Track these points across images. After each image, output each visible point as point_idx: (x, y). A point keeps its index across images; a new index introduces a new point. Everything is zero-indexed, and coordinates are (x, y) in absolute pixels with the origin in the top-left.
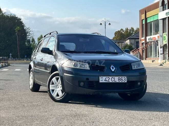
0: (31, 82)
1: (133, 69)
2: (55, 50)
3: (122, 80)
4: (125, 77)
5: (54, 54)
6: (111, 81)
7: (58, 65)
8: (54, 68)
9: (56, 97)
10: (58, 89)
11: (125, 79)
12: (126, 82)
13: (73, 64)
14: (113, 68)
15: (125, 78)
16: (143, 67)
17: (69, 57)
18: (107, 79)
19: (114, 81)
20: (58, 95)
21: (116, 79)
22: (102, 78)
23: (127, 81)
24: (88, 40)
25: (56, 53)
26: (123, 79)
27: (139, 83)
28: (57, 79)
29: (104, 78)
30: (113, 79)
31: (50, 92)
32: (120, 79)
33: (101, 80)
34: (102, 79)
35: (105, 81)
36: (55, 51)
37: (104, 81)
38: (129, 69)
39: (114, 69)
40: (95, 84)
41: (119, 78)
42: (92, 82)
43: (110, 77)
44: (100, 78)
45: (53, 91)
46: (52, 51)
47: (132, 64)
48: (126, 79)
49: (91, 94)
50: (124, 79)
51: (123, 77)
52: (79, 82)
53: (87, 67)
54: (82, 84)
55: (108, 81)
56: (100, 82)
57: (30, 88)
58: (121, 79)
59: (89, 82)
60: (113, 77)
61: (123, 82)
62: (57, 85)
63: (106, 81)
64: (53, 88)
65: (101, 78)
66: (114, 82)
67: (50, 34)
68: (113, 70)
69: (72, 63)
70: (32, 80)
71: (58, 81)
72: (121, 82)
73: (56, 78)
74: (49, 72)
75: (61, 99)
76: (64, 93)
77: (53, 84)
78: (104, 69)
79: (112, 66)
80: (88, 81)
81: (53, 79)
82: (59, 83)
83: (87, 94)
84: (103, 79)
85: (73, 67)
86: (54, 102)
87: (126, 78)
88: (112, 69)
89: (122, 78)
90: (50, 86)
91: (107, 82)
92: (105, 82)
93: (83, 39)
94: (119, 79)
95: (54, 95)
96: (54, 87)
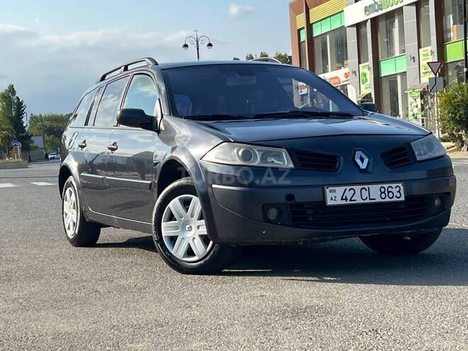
0: (72, 217)
1: (418, 159)
2: (162, 115)
3: (391, 195)
4: (400, 185)
5: (162, 127)
6: (359, 200)
7: (184, 159)
8: (172, 169)
9: (184, 259)
10: (190, 235)
11: (399, 192)
12: (402, 198)
13: (240, 153)
14: (362, 160)
15: (398, 189)
16: (441, 154)
18: (349, 195)
19: (370, 199)
20: (190, 252)
21: (374, 193)
22: (334, 191)
23: (405, 197)
24: (254, 81)
25: (167, 125)
26: (395, 191)
27: (437, 202)
28: (186, 203)
29: (340, 190)
30: (365, 194)
31: (163, 245)
32: (386, 192)
33: (332, 199)
34: (333, 195)
35: (342, 199)
36: (162, 117)
37: (339, 202)
38: (407, 160)
39: (366, 161)
40: (309, 212)
41: (383, 190)
42: (301, 205)
43: (357, 188)
44: (327, 190)
45: (173, 239)
46: (153, 119)
47: (412, 143)
48: (402, 192)
49: (301, 243)
50: (397, 192)
51: (394, 185)
52: (266, 208)
53: (286, 162)
54: (273, 213)
55: (351, 200)
56: (329, 203)
57: (68, 238)
58: (389, 192)
59: (292, 206)
60: (366, 187)
61: (395, 199)
62: (187, 222)
63: (346, 199)
64: (172, 233)
65: (331, 191)
66: (368, 201)
67: (126, 69)
68: (363, 166)
69: (235, 151)
70: (75, 212)
71: (187, 209)
72: (387, 199)
73: (180, 199)
74: (150, 182)
75: (203, 262)
76: (211, 242)
77: (171, 218)
78: (336, 163)
79: (358, 154)
80: (293, 202)
81: (170, 205)
82: (192, 216)
83: (283, 244)
84: (335, 196)
85: (239, 162)
86: (179, 275)
87: (402, 188)
88: (359, 161)
89: (390, 189)
90: (163, 224)
91: (348, 202)
92: (344, 202)
93: (238, 76)
94: (382, 193)
95: (178, 252)
96: (177, 228)
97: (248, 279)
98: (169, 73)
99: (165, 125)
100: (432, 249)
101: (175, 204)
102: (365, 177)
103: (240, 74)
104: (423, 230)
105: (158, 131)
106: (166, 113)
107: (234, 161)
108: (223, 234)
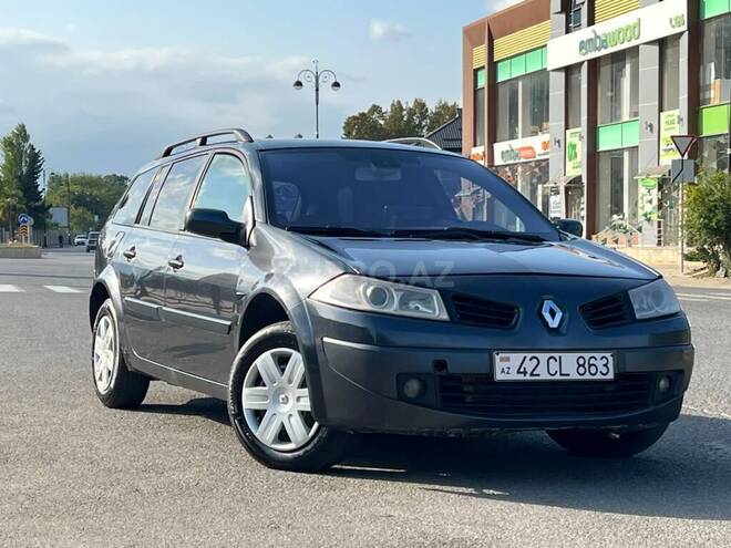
0: (106, 362)
1: (638, 316)
2: (254, 221)
3: (593, 370)
4: (608, 355)
5: (253, 240)
6: (544, 376)
7: (282, 294)
8: (265, 308)
9: (273, 446)
10: (285, 409)
11: (605, 365)
12: (611, 376)
13: (369, 292)
14: (553, 314)
15: (605, 361)
16: (673, 310)
17: (343, 259)
18: (529, 366)
19: (561, 375)
20: (283, 436)
21: (568, 366)
22: (508, 359)
23: (615, 374)
24: (397, 176)
25: (260, 238)
26: (600, 364)
27: (663, 384)
28: (282, 361)
29: (516, 358)
30: (554, 366)
31: (243, 422)
32: (587, 366)
33: (503, 371)
34: (505, 365)
35: (519, 372)
36: (254, 225)
37: (514, 376)
38: (621, 318)
39: (559, 315)
40: (467, 388)
41: (581, 361)
42: (457, 378)
43: (543, 357)
44: (497, 358)
45: (259, 415)
46: (240, 227)
47: (630, 292)
48: (611, 366)
49: (452, 435)
50: (602, 366)
51: (598, 355)
52: (402, 379)
53: (437, 310)
54: (413, 387)
55: (532, 374)
56: (499, 376)
57: (98, 394)
58: (590, 366)
59: (442, 377)
60: (556, 355)
61: (599, 377)
62: (280, 390)
63: (525, 373)
64: (258, 405)
65: (502, 359)
66: (558, 377)
67: (204, 142)
68: (554, 324)
69: (361, 288)
70: (111, 354)
71: (283, 370)
72: (587, 376)
73: (273, 355)
74: (229, 323)
75: (301, 452)
76: (316, 424)
77: (258, 381)
78: (513, 316)
79: (548, 304)
80: (444, 372)
81: (258, 362)
82: (290, 382)
83: (425, 434)
84: (509, 367)
85: (366, 306)
86: (265, 470)
87: (611, 359)
88: (547, 316)
89: (592, 361)
90: (246, 391)
91: (528, 377)
92: (521, 377)
93: (374, 168)
94: (580, 366)
95: (266, 434)
96: (265, 397)
97: (368, 483)
98: (269, 156)
99: (257, 239)
100: (651, 452)
101: (265, 361)
102: (555, 341)
103: (376, 165)
104: (641, 425)
105: (248, 246)
106: (260, 219)
107: (359, 303)
108: (335, 414)
